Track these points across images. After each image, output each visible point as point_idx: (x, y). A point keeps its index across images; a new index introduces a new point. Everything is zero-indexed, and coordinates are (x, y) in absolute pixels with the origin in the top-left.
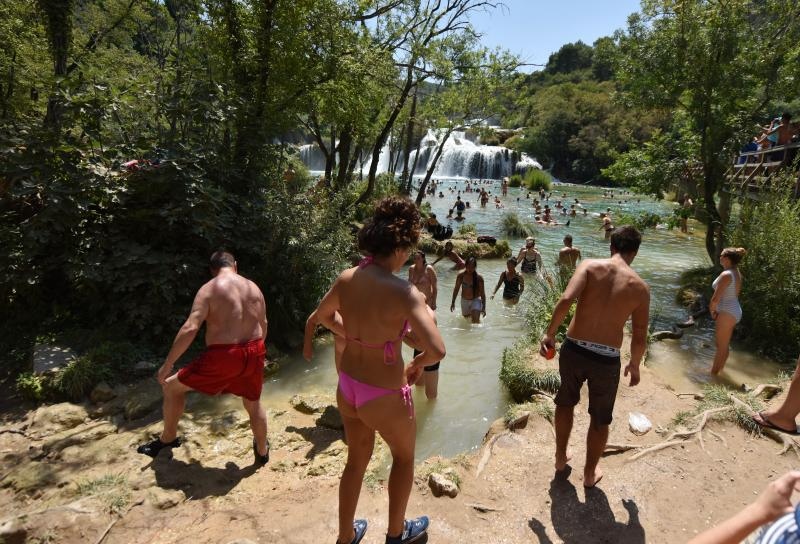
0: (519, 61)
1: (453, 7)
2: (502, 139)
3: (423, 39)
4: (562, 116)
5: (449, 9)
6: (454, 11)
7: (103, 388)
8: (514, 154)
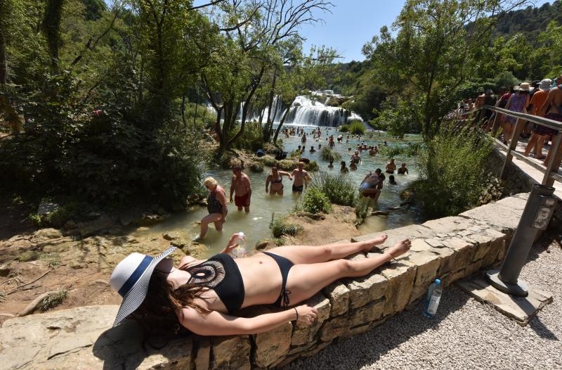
0: (335, 55)
1: (289, 22)
2: (340, 102)
3: (271, 42)
4: (377, 89)
5: (286, 23)
6: (289, 25)
7: (71, 223)
8: (346, 112)
